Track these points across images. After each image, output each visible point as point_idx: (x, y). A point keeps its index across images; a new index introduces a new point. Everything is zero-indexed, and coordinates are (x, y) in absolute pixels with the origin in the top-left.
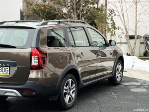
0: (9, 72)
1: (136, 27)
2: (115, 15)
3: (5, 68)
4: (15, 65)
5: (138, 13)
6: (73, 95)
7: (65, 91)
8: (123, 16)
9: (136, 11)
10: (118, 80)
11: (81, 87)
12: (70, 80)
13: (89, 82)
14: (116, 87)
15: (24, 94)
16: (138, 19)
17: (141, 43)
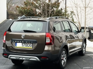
0: (32, 47)
1: (85, 22)
2: (74, 15)
3: (30, 44)
4: (36, 42)
5: (86, 14)
6: (65, 60)
7: (62, 58)
8: (78, 15)
9: (86, 13)
10: (84, 52)
11: (68, 56)
12: (64, 52)
13: (72, 53)
14: (83, 57)
15: (41, 59)
16: (86, 17)
17: (87, 32)
